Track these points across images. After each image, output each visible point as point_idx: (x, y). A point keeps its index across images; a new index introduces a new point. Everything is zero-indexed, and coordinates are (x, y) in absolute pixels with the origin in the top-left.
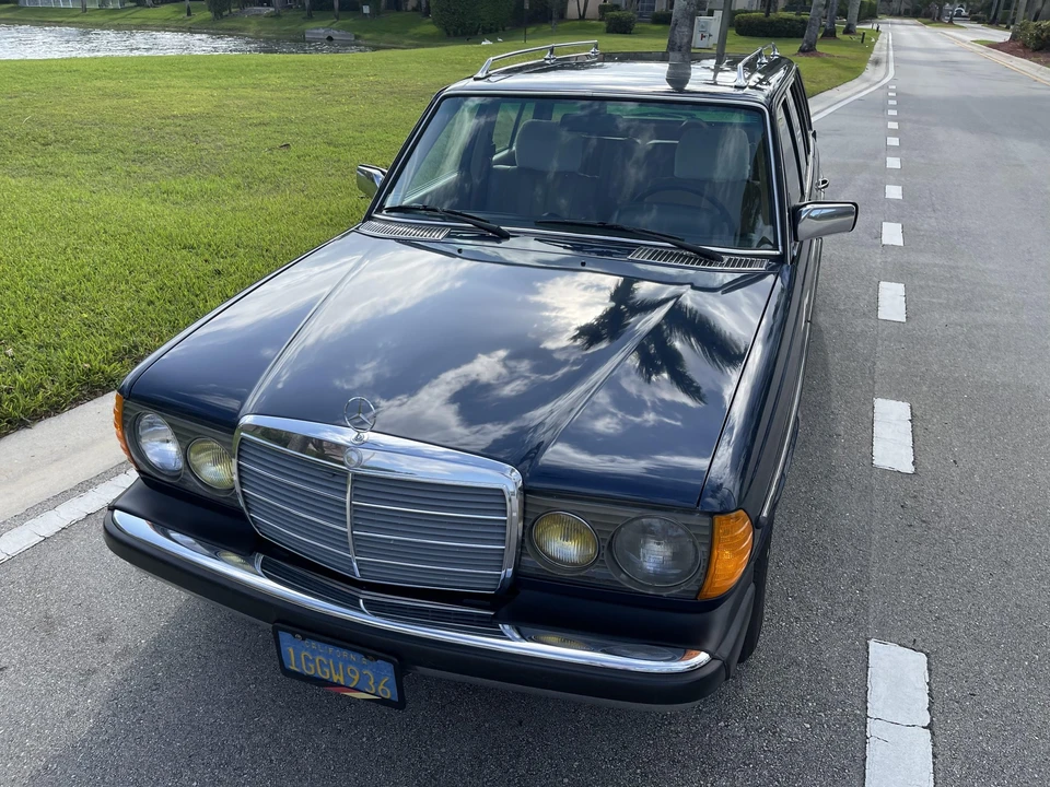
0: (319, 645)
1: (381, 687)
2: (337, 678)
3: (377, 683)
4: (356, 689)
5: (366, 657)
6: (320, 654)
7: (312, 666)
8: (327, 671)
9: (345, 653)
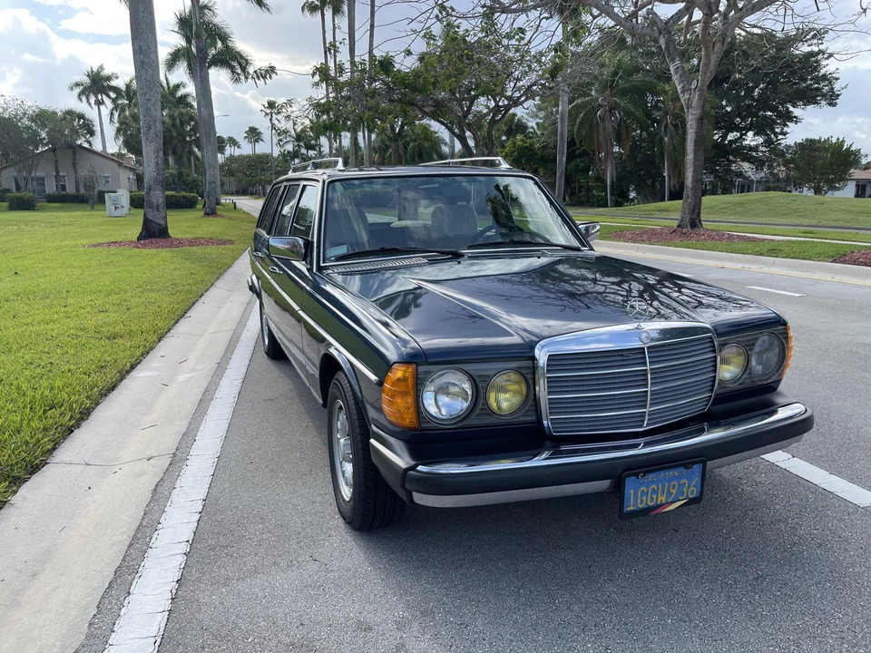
0: (654, 475)
1: (692, 488)
2: (662, 499)
3: (689, 487)
4: (673, 502)
5: (686, 468)
6: (653, 482)
7: (644, 498)
8: (654, 497)
9: (671, 473)
